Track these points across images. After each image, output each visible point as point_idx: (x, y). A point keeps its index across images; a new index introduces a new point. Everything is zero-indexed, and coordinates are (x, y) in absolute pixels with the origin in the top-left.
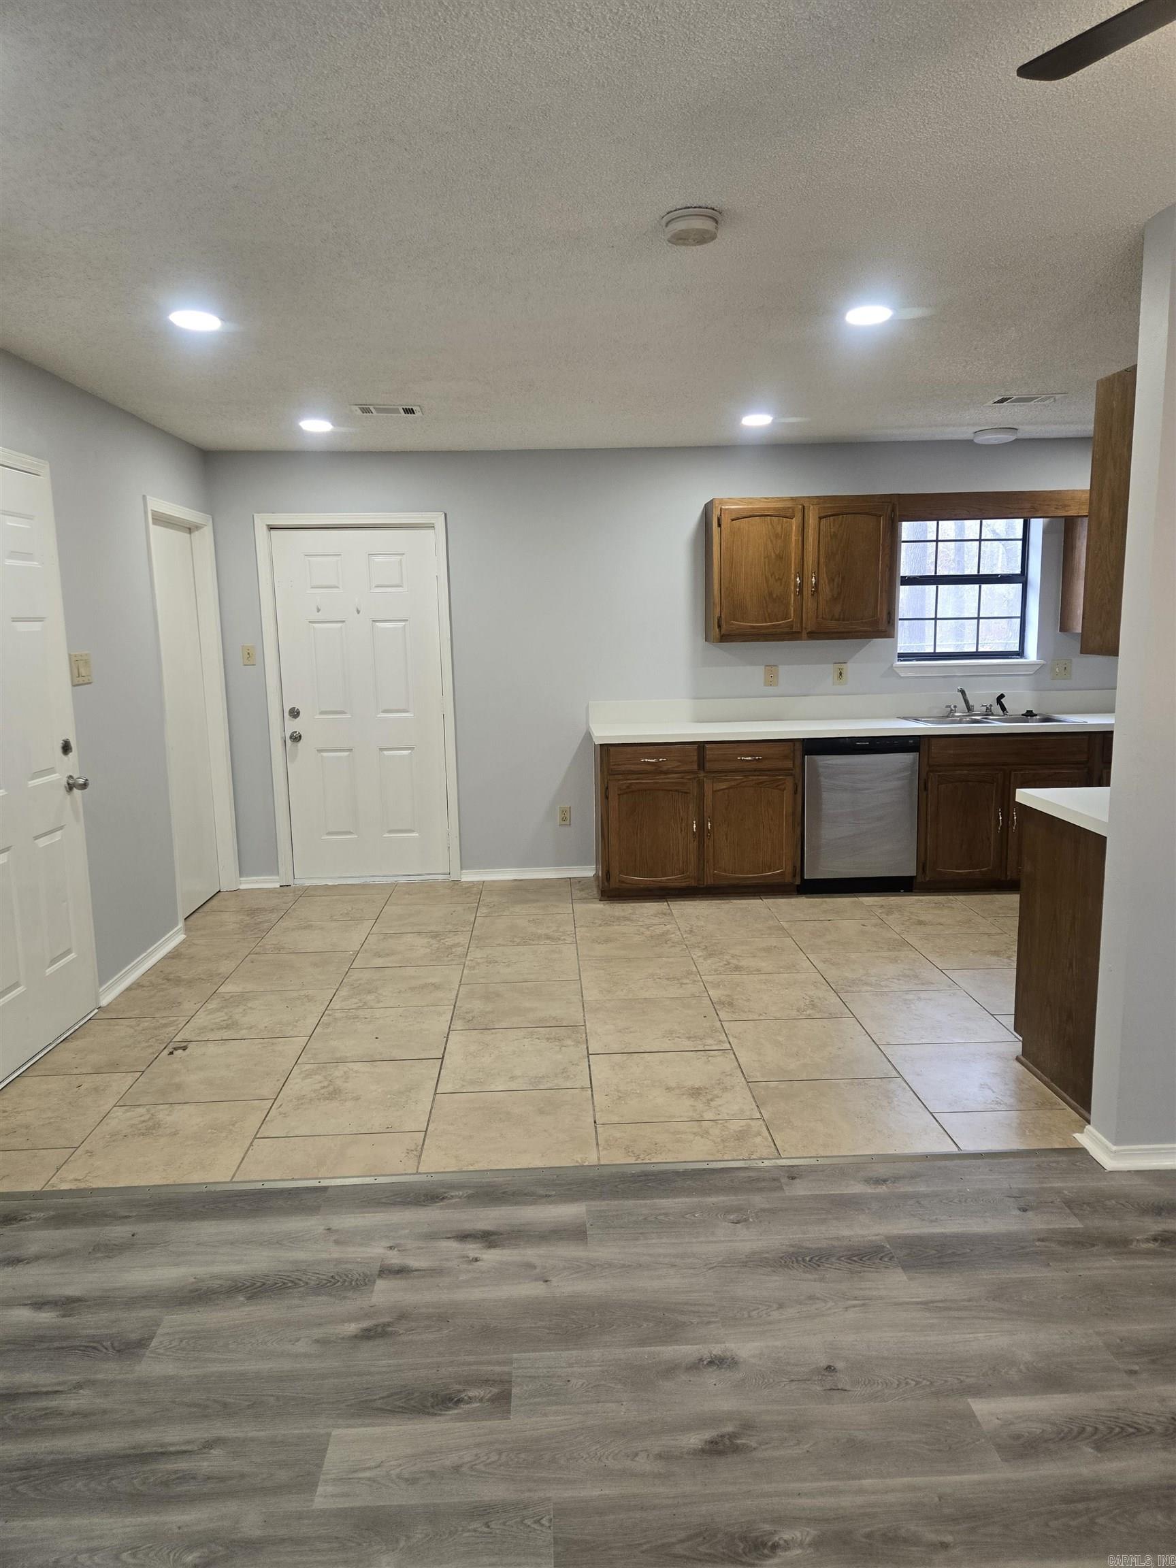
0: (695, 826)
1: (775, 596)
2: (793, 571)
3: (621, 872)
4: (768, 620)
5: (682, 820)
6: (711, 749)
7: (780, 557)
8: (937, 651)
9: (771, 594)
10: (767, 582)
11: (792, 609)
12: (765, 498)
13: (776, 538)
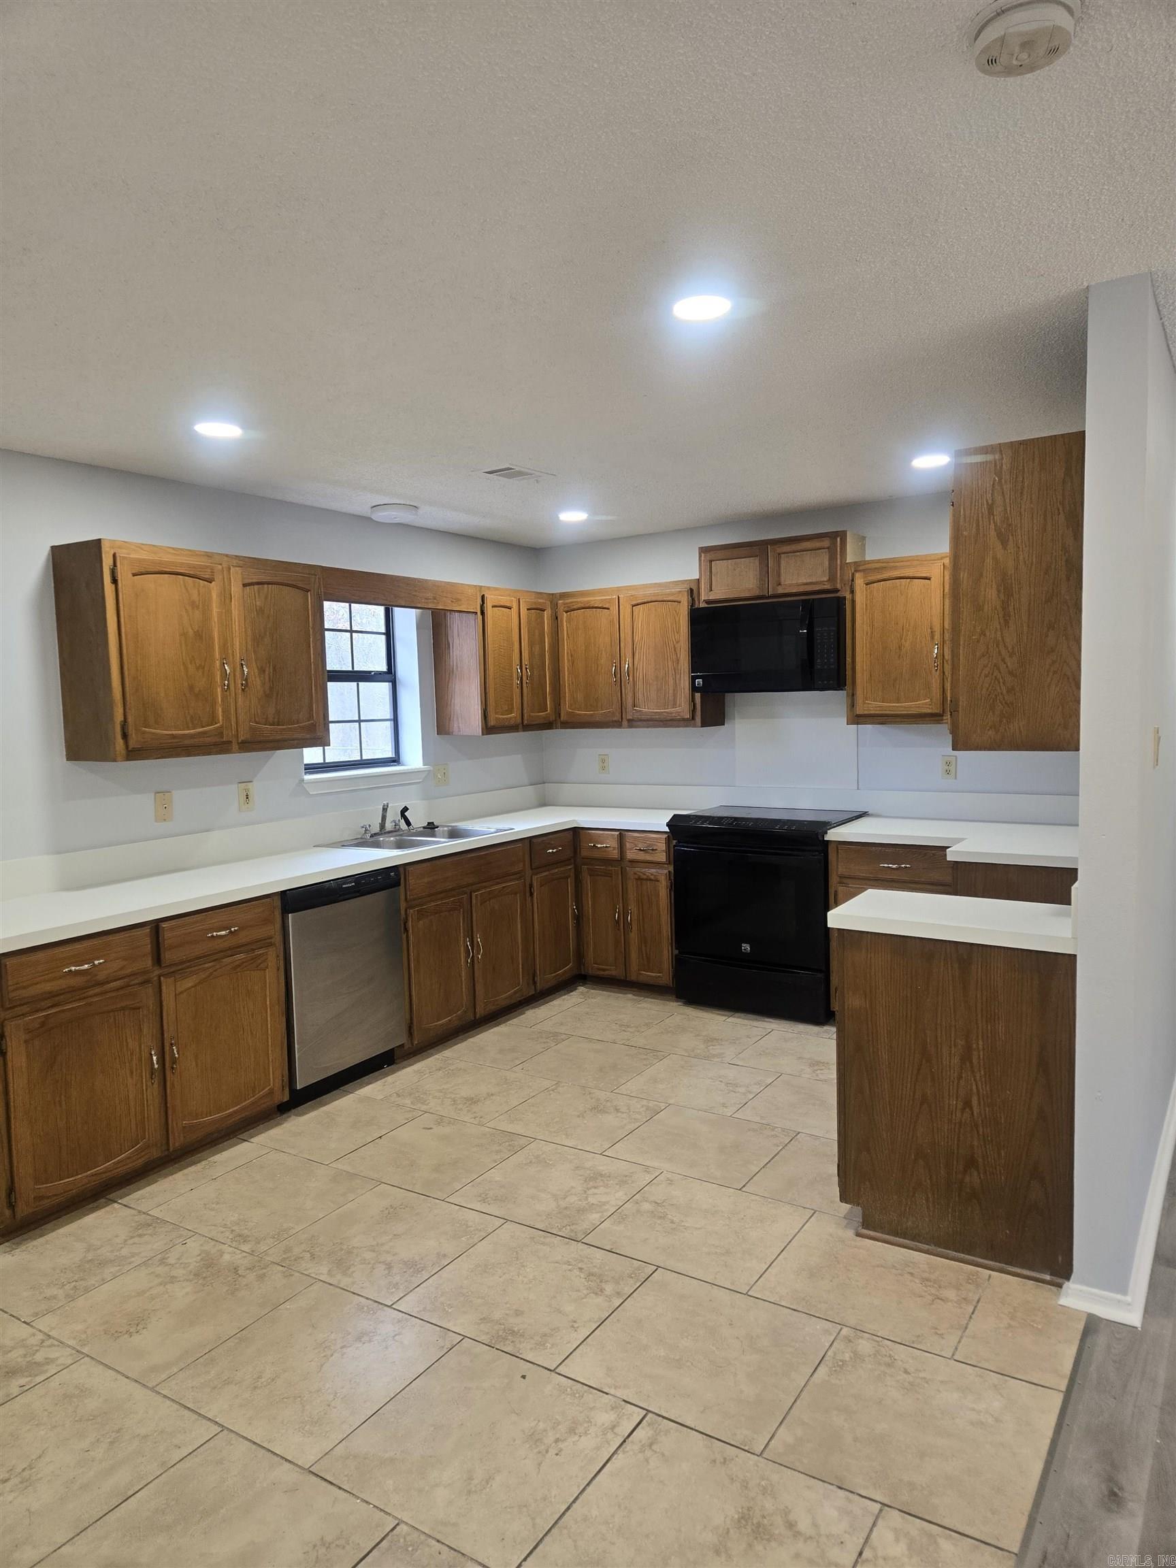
0: (155, 1058)
1: (197, 690)
2: (217, 655)
3: (37, 1181)
4: (190, 725)
5: (132, 1054)
6: (172, 929)
7: (199, 635)
8: (364, 758)
9: (191, 688)
10: (186, 669)
11: (220, 709)
12: (173, 549)
13: (193, 608)
